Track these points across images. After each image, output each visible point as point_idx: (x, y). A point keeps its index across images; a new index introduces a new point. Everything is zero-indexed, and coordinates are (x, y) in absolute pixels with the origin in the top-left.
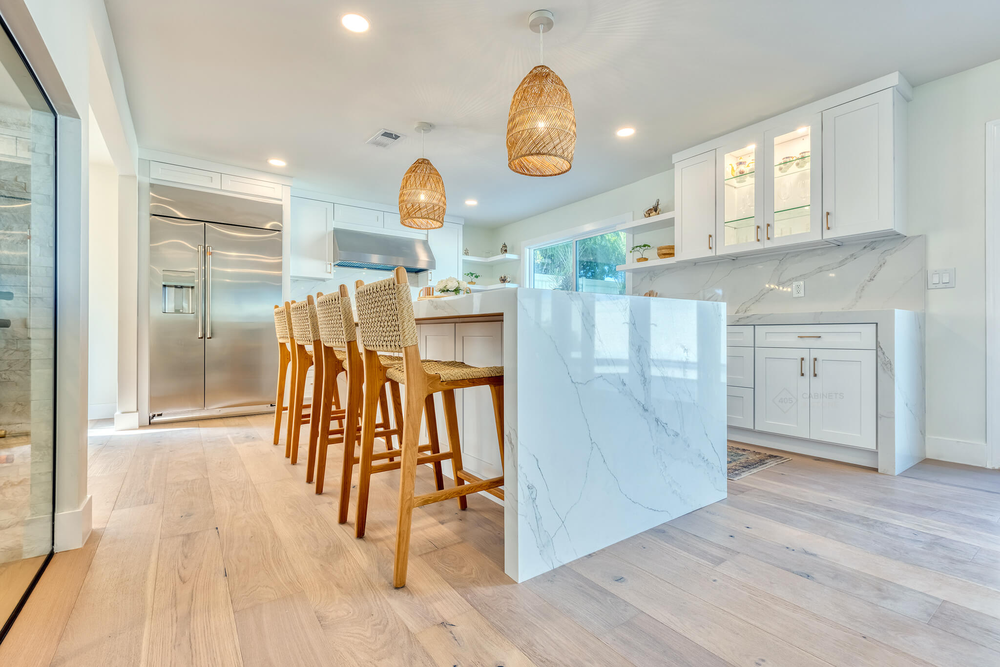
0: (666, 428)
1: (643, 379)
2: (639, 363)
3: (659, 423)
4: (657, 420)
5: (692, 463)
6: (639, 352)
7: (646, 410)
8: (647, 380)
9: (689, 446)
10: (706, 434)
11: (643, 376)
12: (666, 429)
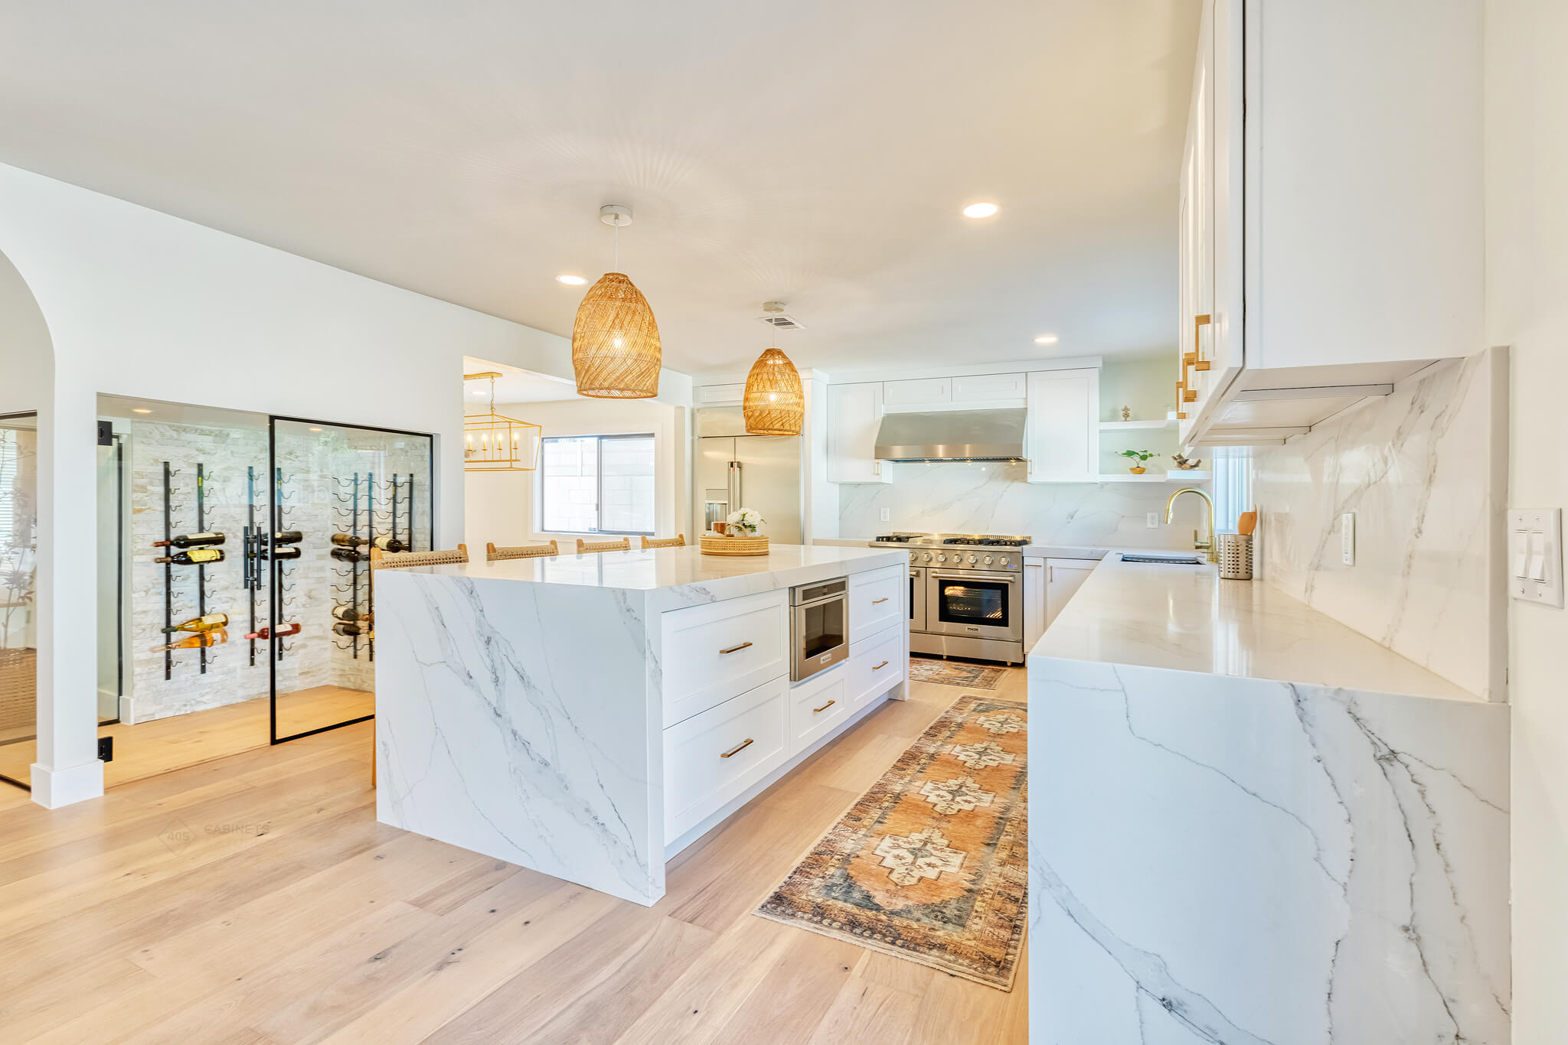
0: (528, 747)
1: (494, 677)
2: (488, 656)
3: (517, 737)
4: (515, 733)
5: (573, 814)
6: (488, 644)
7: (499, 716)
8: (500, 680)
9: (566, 787)
10: (602, 787)
11: (495, 673)
12: (528, 750)
